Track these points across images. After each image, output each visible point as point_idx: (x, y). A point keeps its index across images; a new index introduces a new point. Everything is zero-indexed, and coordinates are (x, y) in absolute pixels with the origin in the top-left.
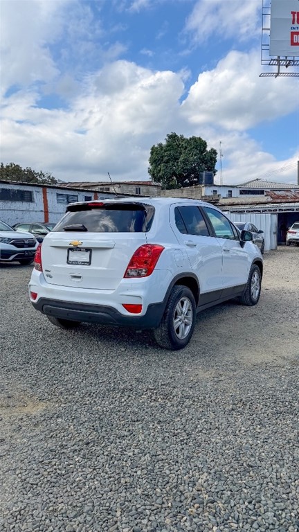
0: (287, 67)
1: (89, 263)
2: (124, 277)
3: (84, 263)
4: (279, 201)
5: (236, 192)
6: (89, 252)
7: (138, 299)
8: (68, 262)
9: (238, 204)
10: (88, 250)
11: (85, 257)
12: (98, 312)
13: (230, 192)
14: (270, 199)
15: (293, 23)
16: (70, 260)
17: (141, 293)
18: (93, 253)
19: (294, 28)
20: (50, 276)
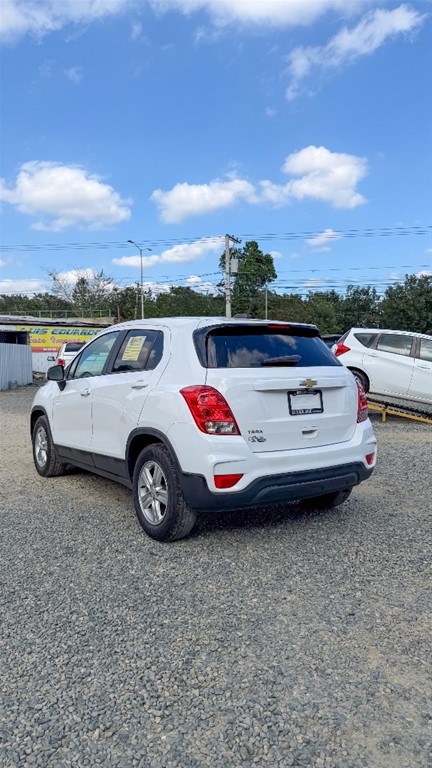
1: (321, 410)
2: (358, 422)
3: (314, 411)
6: (318, 395)
8: (292, 413)
10: (318, 391)
11: (313, 402)
16: (293, 408)
18: (325, 395)
20: (261, 440)
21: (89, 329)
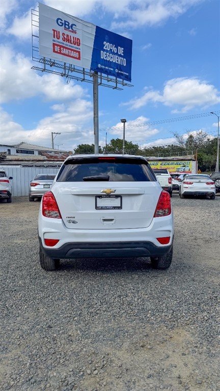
0: (51, 66)
1: (120, 208)
2: (154, 217)
3: (115, 208)
4: (53, 159)
5: (13, 151)
6: (119, 199)
7: (168, 232)
8: (97, 208)
9: (23, 161)
10: (117, 196)
11: (116, 202)
12: (134, 247)
13: (9, 150)
14: (46, 158)
15: (54, 37)
16: (98, 206)
17: (170, 228)
18: (124, 199)
19: (55, 41)
20: (74, 222)
21: (179, 162)
